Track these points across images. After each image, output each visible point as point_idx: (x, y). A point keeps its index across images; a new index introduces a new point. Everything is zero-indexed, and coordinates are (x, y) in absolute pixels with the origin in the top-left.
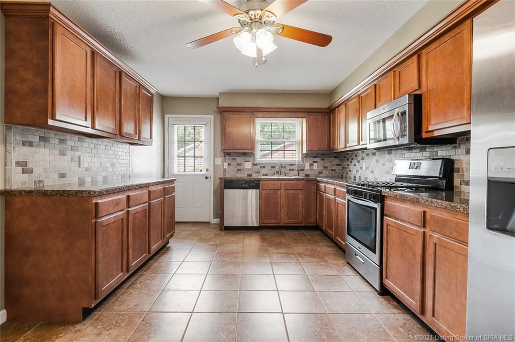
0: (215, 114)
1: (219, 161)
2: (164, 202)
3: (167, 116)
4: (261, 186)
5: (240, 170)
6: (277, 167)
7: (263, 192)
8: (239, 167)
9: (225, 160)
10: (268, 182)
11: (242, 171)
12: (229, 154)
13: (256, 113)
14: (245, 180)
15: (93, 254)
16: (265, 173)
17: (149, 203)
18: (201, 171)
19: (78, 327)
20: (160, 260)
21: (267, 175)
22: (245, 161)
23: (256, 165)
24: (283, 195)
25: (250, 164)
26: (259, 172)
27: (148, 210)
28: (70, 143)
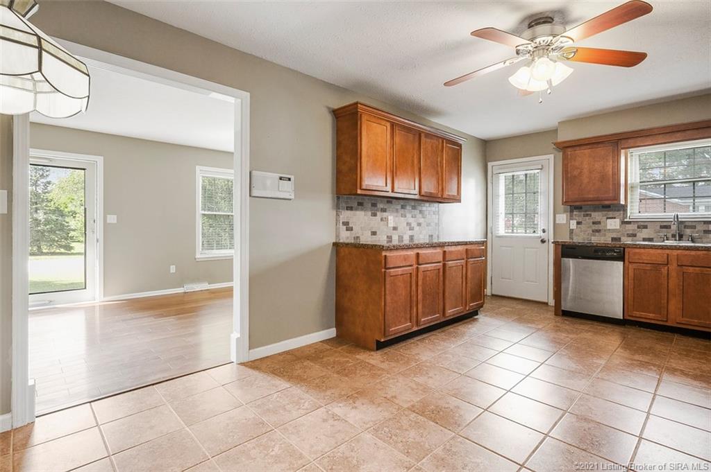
0: (556, 152)
1: (562, 218)
2: (466, 265)
3: (490, 164)
4: (626, 257)
5: (599, 231)
6: (674, 227)
7: (632, 267)
8: (596, 227)
9: (571, 216)
10: (642, 250)
11: (602, 232)
12: (579, 208)
13: (623, 141)
14: (597, 246)
15: (383, 297)
16: (647, 237)
17: (444, 265)
18: (534, 232)
19: (372, 353)
20: (459, 328)
21: (650, 240)
22: (607, 218)
23: (629, 223)
24: (673, 274)
25: (617, 221)
26: (635, 235)
27: (441, 270)
28: (380, 206)
